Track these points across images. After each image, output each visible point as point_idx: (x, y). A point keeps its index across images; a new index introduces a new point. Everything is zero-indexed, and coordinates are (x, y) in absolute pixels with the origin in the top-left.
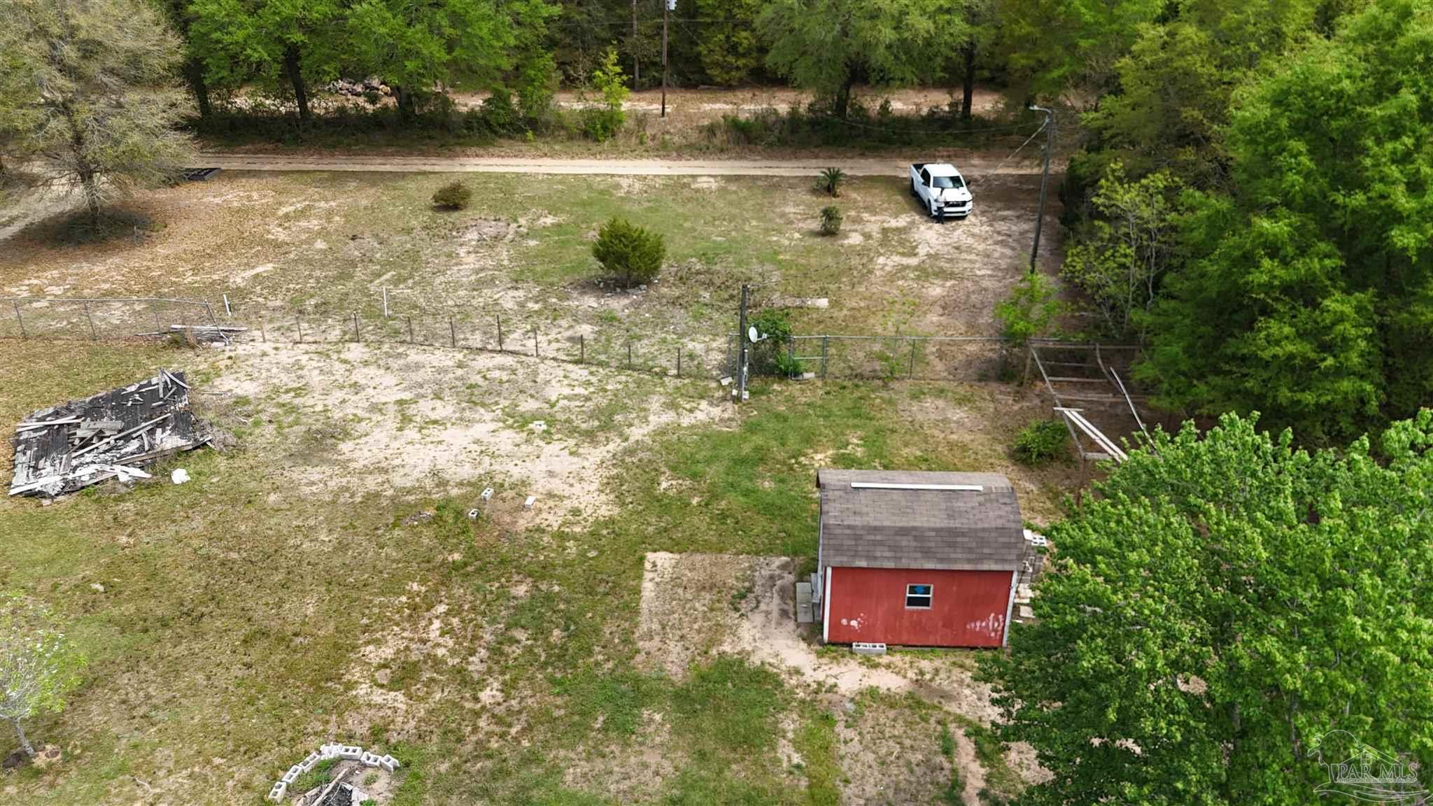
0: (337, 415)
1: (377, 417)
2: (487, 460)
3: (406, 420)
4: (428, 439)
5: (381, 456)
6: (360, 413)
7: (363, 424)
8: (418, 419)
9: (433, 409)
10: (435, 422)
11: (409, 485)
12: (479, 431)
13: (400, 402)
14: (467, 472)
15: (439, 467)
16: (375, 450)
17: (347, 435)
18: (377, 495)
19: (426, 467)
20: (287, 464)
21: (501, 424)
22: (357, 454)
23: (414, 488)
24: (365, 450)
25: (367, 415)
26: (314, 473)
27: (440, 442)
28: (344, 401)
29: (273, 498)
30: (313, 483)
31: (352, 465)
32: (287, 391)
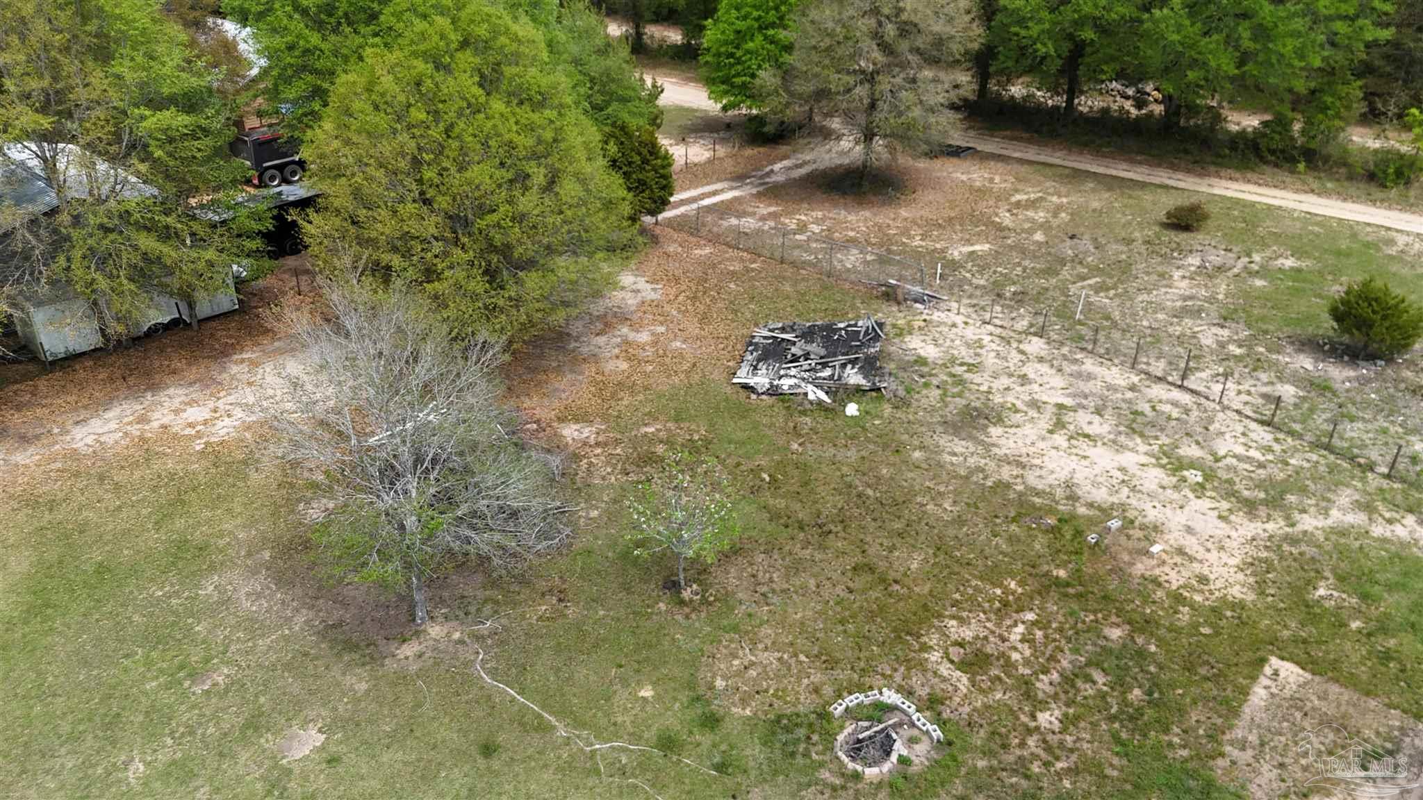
0: (998, 399)
1: (1033, 413)
2: (1125, 491)
3: (1059, 425)
4: (1074, 451)
5: (1024, 451)
6: (1019, 404)
7: (1018, 415)
8: (1072, 427)
9: (1090, 423)
10: (1087, 436)
11: (1040, 487)
12: (1128, 459)
13: (1060, 406)
14: (1101, 495)
15: (1075, 481)
16: (1020, 443)
17: (1000, 421)
18: (1008, 486)
19: (1063, 475)
20: (940, 429)
21: (1153, 461)
22: (1003, 441)
23: (1044, 492)
24: (1011, 441)
25: (1025, 409)
26: (959, 446)
27: (1085, 457)
28: (1008, 389)
29: (917, 454)
30: (955, 454)
31: (995, 450)
32: (962, 364)
